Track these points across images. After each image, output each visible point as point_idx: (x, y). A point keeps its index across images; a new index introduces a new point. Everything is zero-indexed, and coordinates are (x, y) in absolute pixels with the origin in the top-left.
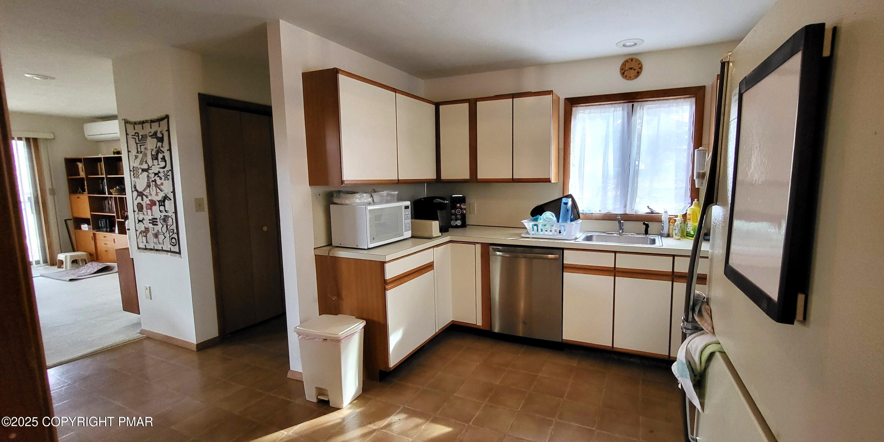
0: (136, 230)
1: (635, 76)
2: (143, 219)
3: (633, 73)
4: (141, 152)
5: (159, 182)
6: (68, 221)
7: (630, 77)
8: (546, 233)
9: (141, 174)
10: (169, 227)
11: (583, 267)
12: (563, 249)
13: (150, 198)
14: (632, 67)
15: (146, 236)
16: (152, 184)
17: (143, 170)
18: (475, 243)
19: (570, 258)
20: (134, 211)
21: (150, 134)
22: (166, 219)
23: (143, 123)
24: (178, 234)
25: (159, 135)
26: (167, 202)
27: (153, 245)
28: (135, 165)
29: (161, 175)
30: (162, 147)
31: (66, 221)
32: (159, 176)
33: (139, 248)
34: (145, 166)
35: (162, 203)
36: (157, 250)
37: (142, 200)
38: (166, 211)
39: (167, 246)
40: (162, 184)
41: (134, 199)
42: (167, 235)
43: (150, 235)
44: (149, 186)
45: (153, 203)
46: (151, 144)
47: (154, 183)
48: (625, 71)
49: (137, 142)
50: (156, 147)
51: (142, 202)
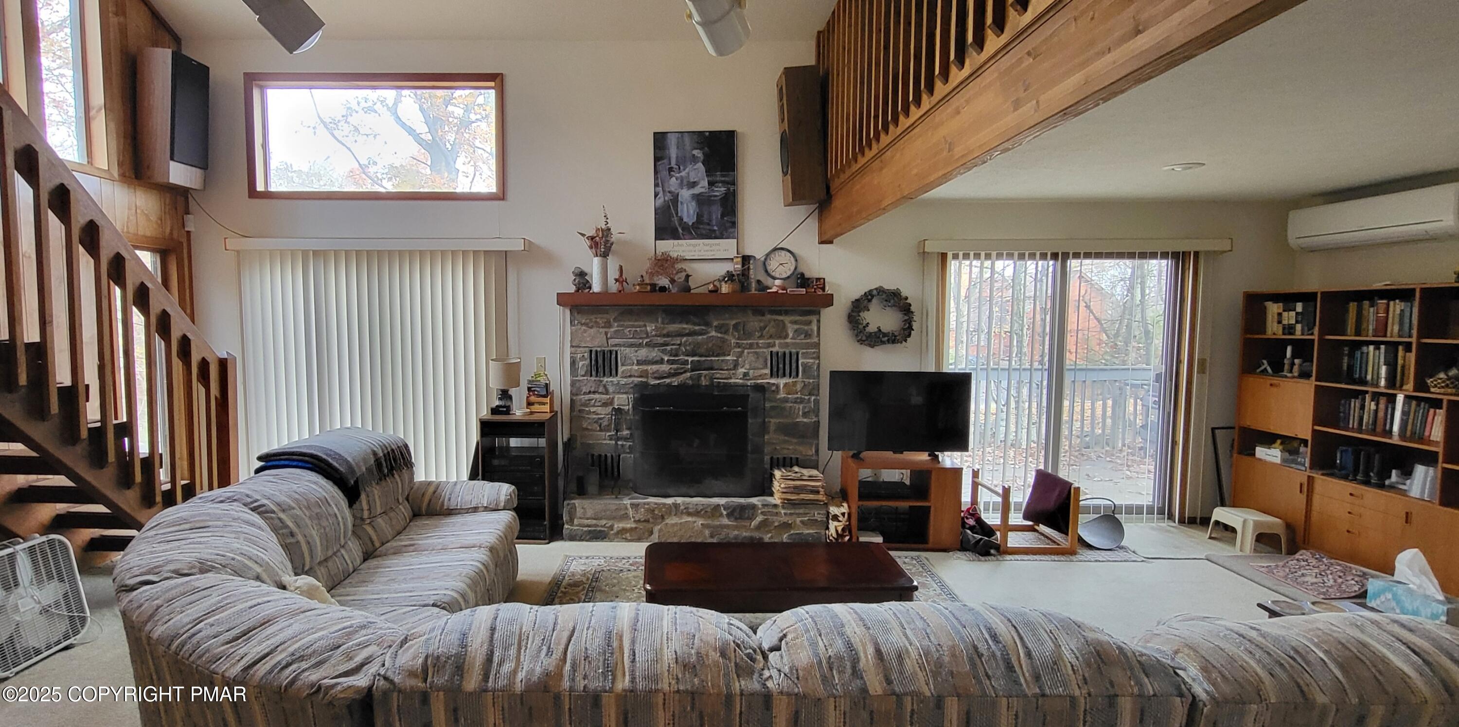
6: (1217, 431)
31: (1213, 429)
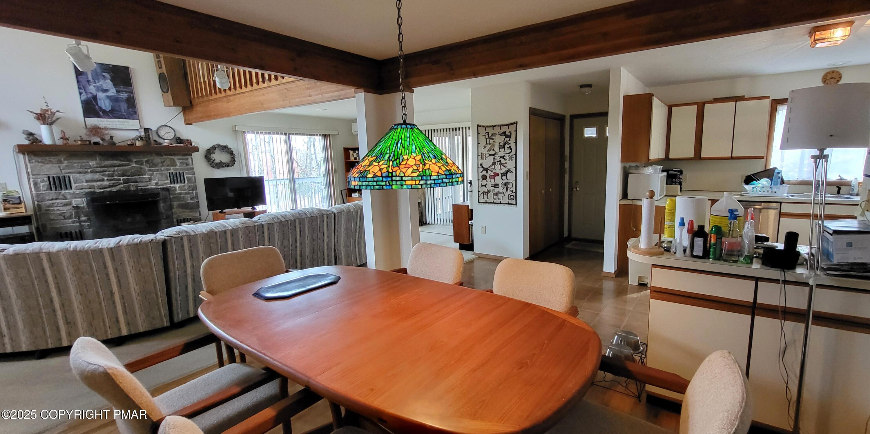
0: (478, 192)
2: (486, 184)
4: (490, 144)
5: (503, 161)
6: (342, 191)
8: (764, 193)
9: (488, 157)
10: (509, 189)
12: (780, 202)
13: (494, 171)
14: (833, 77)
15: (487, 195)
16: (496, 163)
17: (490, 155)
20: (478, 180)
21: (499, 133)
22: (507, 184)
23: (493, 127)
24: (516, 193)
25: (508, 133)
26: (509, 174)
27: (493, 200)
28: (483, 152)
29: (507, 157)
30: (509, 140)
32: (504, 158)
33: (479, 202)
34: (492, 152)
35: (505, 174)
36: (495, 203)
37: (487, 172)
38: (507, 179)
39: (506, 200)
40: (506, 163)
41: (479, 172)
42: (507, 194)
43: (491, 194)
44: (494, 164)
45: (497, 175)
46: (500, 139)
47: (499, 162)
48: (826, 80)
49: (487, 137)
50: (504, 141)
51: (486, 174)
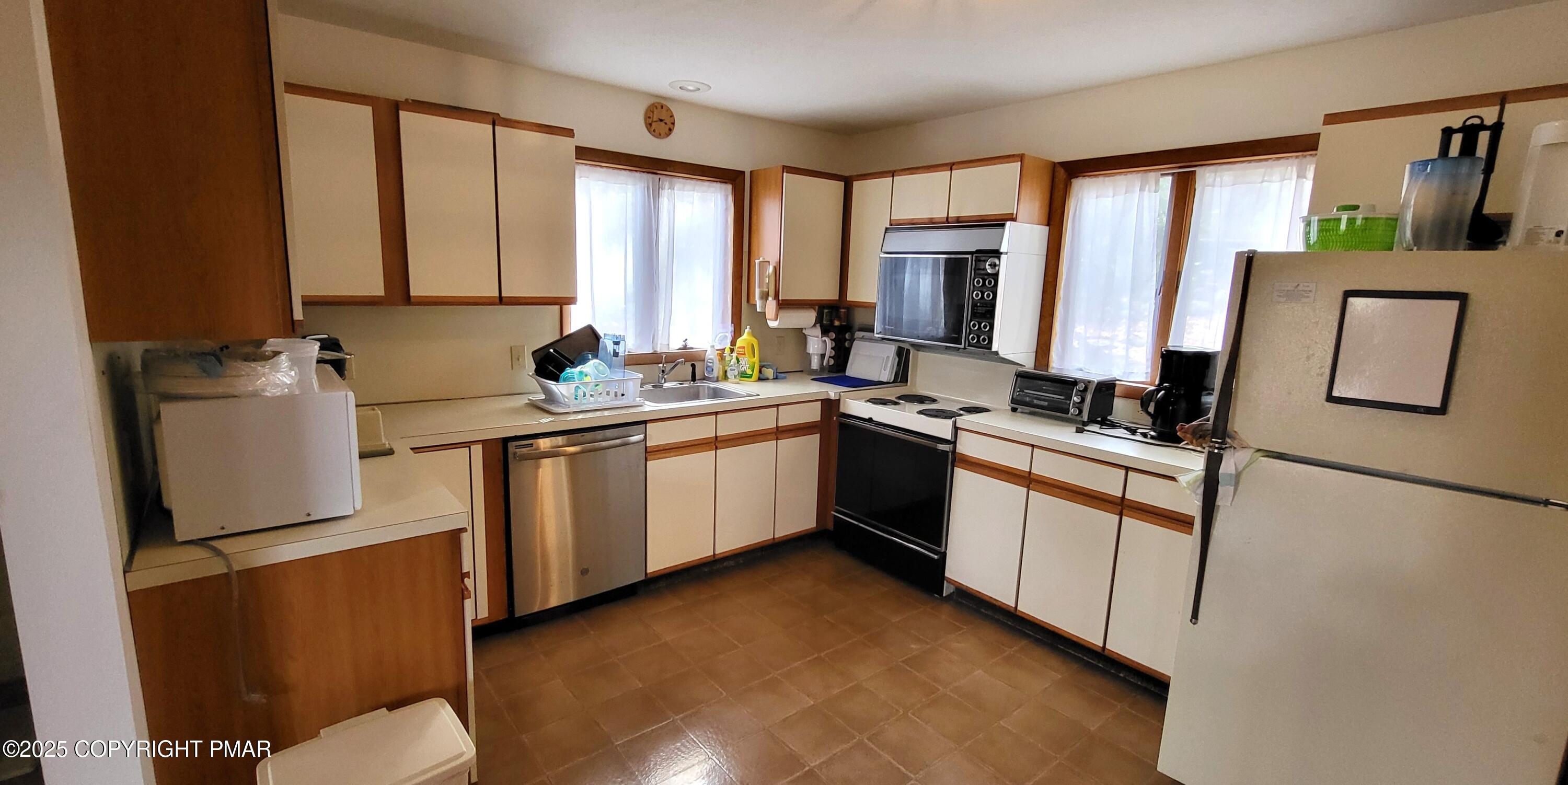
1: (666, 133)
3: (663, 128)
7: (660, 135)
8: (600, 399)
11: (675, 445)
12: (645, 422)
14: (663, 119)
18: (468, 445)
19: (657, 435)
48: (652, 121)
